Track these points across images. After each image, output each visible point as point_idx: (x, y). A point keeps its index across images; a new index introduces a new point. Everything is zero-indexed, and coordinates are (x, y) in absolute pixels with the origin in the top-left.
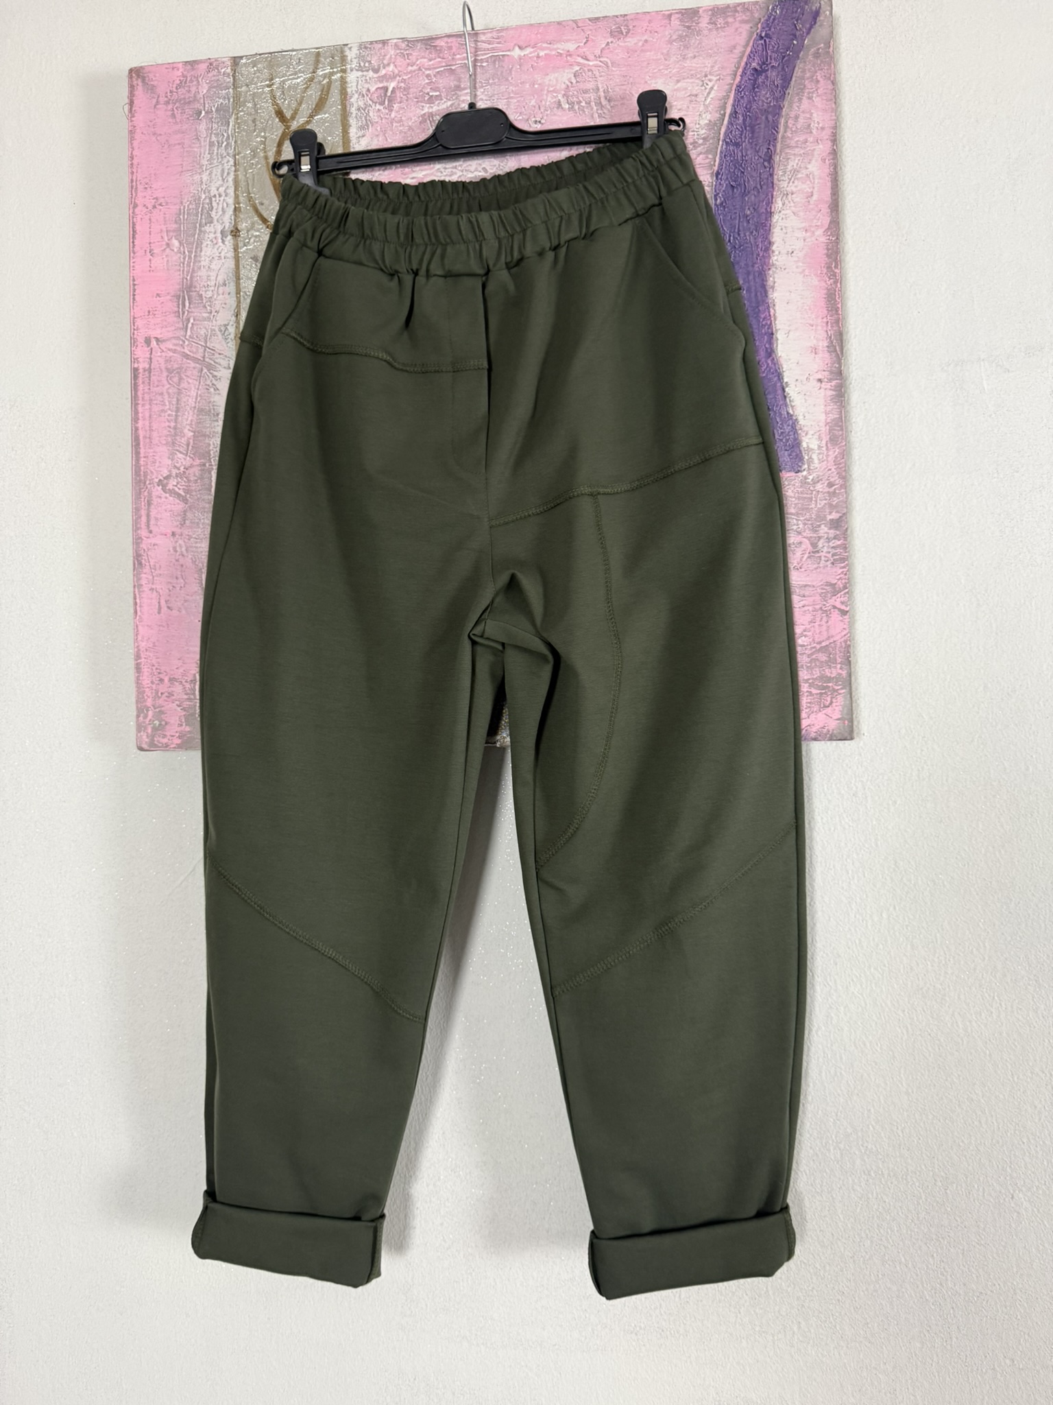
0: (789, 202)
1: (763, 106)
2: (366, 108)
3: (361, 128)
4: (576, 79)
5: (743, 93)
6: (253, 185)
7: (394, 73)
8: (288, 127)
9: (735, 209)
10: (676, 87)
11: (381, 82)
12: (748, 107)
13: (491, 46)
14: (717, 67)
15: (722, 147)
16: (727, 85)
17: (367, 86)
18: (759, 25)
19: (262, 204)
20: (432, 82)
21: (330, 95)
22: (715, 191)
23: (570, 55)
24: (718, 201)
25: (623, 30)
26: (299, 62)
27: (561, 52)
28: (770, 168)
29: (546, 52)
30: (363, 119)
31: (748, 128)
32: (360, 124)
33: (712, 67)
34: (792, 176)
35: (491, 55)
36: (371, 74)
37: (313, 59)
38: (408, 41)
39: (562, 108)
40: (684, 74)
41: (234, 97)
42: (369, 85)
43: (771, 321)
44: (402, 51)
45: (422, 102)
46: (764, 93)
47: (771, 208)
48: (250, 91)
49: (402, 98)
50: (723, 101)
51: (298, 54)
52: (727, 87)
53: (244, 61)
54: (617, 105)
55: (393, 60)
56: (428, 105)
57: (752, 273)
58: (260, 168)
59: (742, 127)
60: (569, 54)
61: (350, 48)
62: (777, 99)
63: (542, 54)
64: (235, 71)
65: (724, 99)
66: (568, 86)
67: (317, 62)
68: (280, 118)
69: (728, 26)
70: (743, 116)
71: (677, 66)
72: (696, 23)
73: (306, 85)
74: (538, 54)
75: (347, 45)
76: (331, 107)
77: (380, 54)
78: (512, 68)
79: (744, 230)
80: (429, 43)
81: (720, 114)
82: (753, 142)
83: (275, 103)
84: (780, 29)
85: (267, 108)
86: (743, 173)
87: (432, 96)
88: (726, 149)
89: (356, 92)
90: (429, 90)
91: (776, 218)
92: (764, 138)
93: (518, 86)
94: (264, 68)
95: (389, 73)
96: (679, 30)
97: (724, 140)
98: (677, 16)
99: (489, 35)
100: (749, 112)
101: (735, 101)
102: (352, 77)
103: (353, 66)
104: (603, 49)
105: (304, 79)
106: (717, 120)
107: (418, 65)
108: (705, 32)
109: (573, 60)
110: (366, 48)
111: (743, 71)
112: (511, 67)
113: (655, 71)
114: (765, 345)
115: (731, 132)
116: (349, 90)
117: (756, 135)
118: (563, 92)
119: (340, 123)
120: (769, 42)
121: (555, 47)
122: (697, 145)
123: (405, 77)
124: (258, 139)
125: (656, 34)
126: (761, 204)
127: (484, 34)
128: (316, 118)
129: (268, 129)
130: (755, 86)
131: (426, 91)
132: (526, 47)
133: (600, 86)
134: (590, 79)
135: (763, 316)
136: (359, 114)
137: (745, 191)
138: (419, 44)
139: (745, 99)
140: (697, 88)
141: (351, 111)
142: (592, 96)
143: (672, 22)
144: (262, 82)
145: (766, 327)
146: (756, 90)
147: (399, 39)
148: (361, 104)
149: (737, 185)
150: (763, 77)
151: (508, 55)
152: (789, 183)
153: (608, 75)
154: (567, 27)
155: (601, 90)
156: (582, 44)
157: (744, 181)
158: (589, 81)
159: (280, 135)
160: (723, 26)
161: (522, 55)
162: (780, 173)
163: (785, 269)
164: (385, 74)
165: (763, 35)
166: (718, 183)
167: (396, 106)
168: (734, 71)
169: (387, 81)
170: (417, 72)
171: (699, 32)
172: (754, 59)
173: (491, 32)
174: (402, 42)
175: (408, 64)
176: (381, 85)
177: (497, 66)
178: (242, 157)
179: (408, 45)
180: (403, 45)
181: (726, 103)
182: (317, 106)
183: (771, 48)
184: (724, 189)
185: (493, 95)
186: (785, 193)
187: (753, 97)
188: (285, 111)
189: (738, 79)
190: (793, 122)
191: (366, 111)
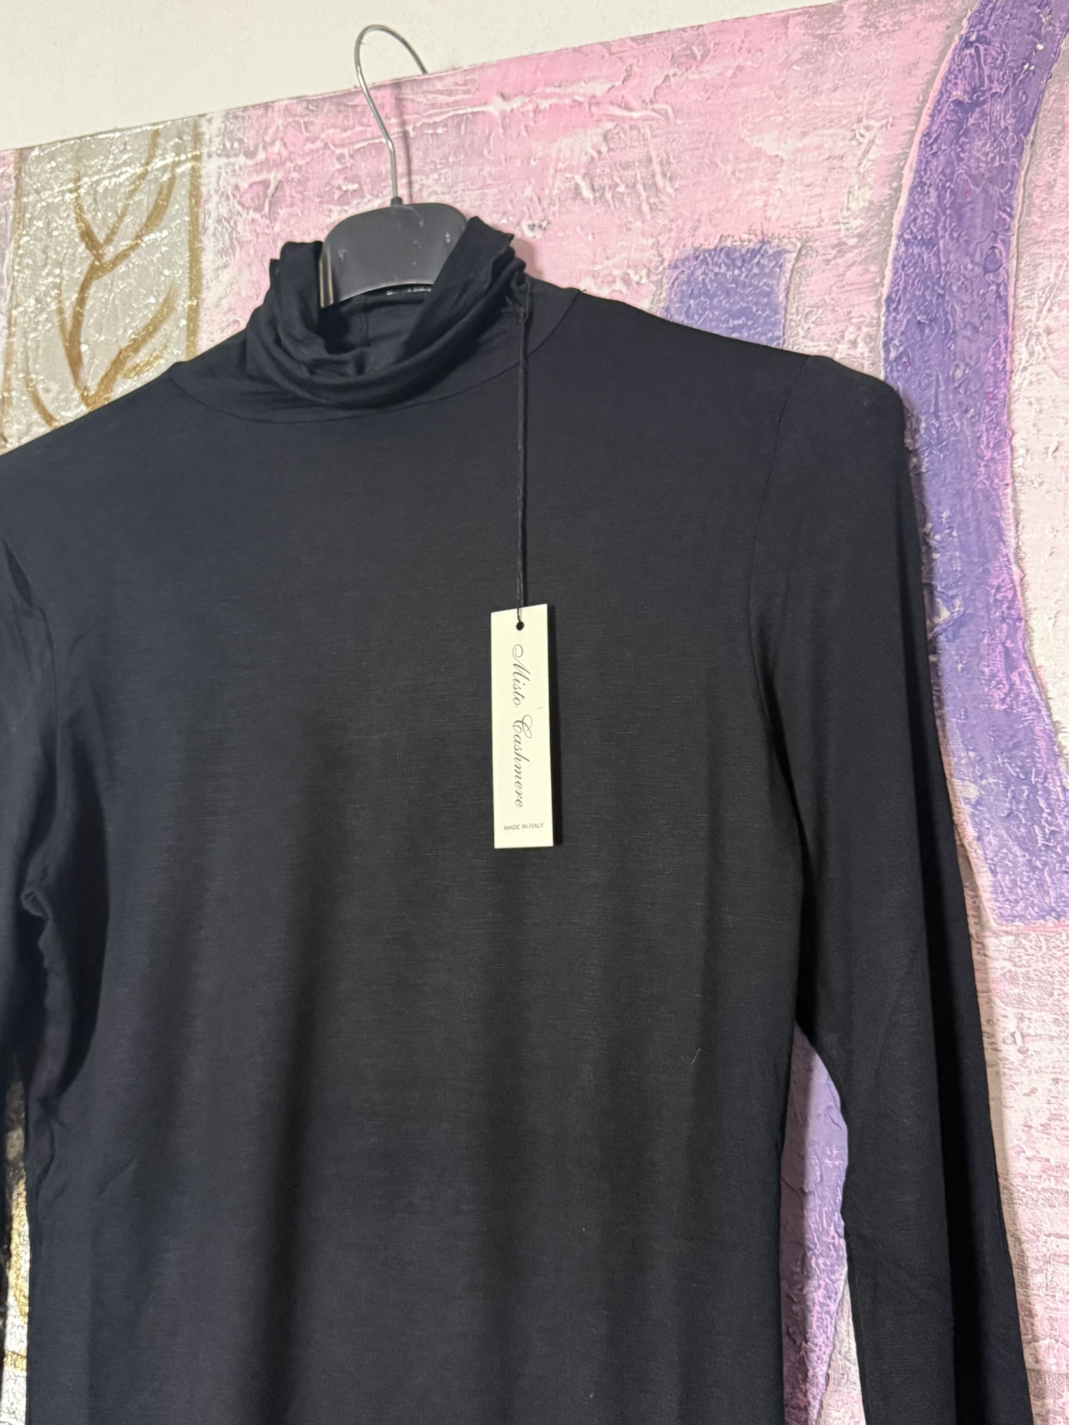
0: (1044, 349)
1: (978, 167)
2: (231, 218)
3: (222, 252)
4: (608, 145)
5: (935, 147)
6: (35, 359)
7: (281, 156)
8: (99, 257)
9: (929, 367)
10: (800, 145)
11: (258, 172)
12: (948, 171)
13: (452, 99)
14: (883, 101)
15: (897, 249)
16: (903, 134)
17: (233, 181)
18: (965, 23)
19: (47, 390)
20: (346, 167)
21: (172, 199)
22: (886, 334)
23: (598, 104)
24: (893, 355)
25: (696, 51)
26: (125, 148)
27: (581, 99)
28: (998, 285)
29: (553, 101)
30: (227, 236)
31: (948, 212)
32: (221, 245)
33: (871, 104)
34: (1047, 299)
35: (452, 113)
36: (242, 159)
37: (147, 142)
38: (308, 101)
39: (583, 199)
40: (815, 121)
41: (15, 213)
42: (239, 179)
43: (1015, 591)
44: (297, 119)
45: (328, 203)
46: (980, 144)
47: (1004, 362)
48: (41, 200)
49: (293, 197)
50: (896, 164)
51: (122, 137)
52: (902, 138)
53: (36, 152)
54: (687, 186)
55: (280, 134)
56: (338, 208)
57: (970, 493)
58: (50, 329)
59: (936, 211)
60: (594, 101)
61: (210, 121)
62: (1005, 154)
63: (545, 104)
64: (20, 170)
65: (897, 160)
66: (592, 158)
67: (154, 145)
68: (87, 243)
69: (900, 28)
70: (937, 189)
71: (802, 106)
72: (838, 29)
73: (133, 186)
74: (537, 106)
75: (204, 115)
76: (173, 220)
77: (260, 126)
78: (490, 134)
79: (948, 409)
80: (344, 101)
81: (891, 188)
82: (959, 235)
83: (79, 219)
84: (1007, 25)
85: (66, 226)
86: (942, 296)
87: (346, 192)
88: (906, 251)
89: (216, 191)
90: (341, 182)
91: (1017, 379)
92: (983, 228)
93: (501, 164)
94: (67, 162)
95: (273, 157)
96: (805, 44)
97: (900, 237)
98: (800, 19)
99: (450, 81)
100: (947, 181)
101: (920, 162)
102: (210, 168)
103: (214, 149)
104: (657, 88)
105: (131, 177)
106: (886, 200)
107: (322, 140)
108: (855, 43)
109: (601, 112)
110: (236, 117)
111: (935, 108)
112: (487, 132)
113: (758, 120)
114: (1003, 644)
115: (915, 220)
116: (204, 190)
117: (966, 223)
118: (583, 170)
119: (186, 247)
120: (985, 50)
121: (569, 91)
122: (845, 248)
123: (300, 162)
124: (51, 279)
125: (759, 54)
126: (983, 355)
127: (440, 78)
128: (146, 239)
129: (67, 261)
130: (961, 131)
131: (336, 185)
132: (516, 95)
133: (654, 154)
134: (636, 144)
135: (996, 583)
136: (220, 229)
137: (947, 332)
138: (327, 105)
139: (942, 158)
140: (841, 144)
141: (206, 224)
142: (639, 173)
143: (789, 31)
144: (62, 184)
145: (1006, 605)
146: (963, 139)
147: (292, 98)
148: (224, 212)
149: (931, 321)
150: (976, 115)
151: (483, 113)
152: (1040, 311)
153: (668, 133)
154: (590, 56)
155: (655, 161)
156: (620, 82)
157: (946, 313)
158: (632, 147)
159: (85, 271)
160: (891, 29)
161: (509, 109)
162: (1022, 293)
163: (1041, 484)
164: (267, 159)
165: (973, 38)
166: (890, 318)
167: (283, 212)
168: (916, 108)
169: (269, 171)
170: (321, 152)
171: (844, 44)
172: (956, 84)
173: (452, 75)
174: (298, 103)
175: (307, 140)
176: (256, 178)
177: (463, 132)
178: (20, 312)
179: (307, 108)
180: (300, 109)
181: (902, 168)
182: (149, 219)
183: (990, 60)
184: (902, 329)
185: (455, 184)
186: (1035, 331)
187: (958, 154)
188: (95, 230)
189: (925, 119)
190: (1043, 196)
191: (232, 223)
